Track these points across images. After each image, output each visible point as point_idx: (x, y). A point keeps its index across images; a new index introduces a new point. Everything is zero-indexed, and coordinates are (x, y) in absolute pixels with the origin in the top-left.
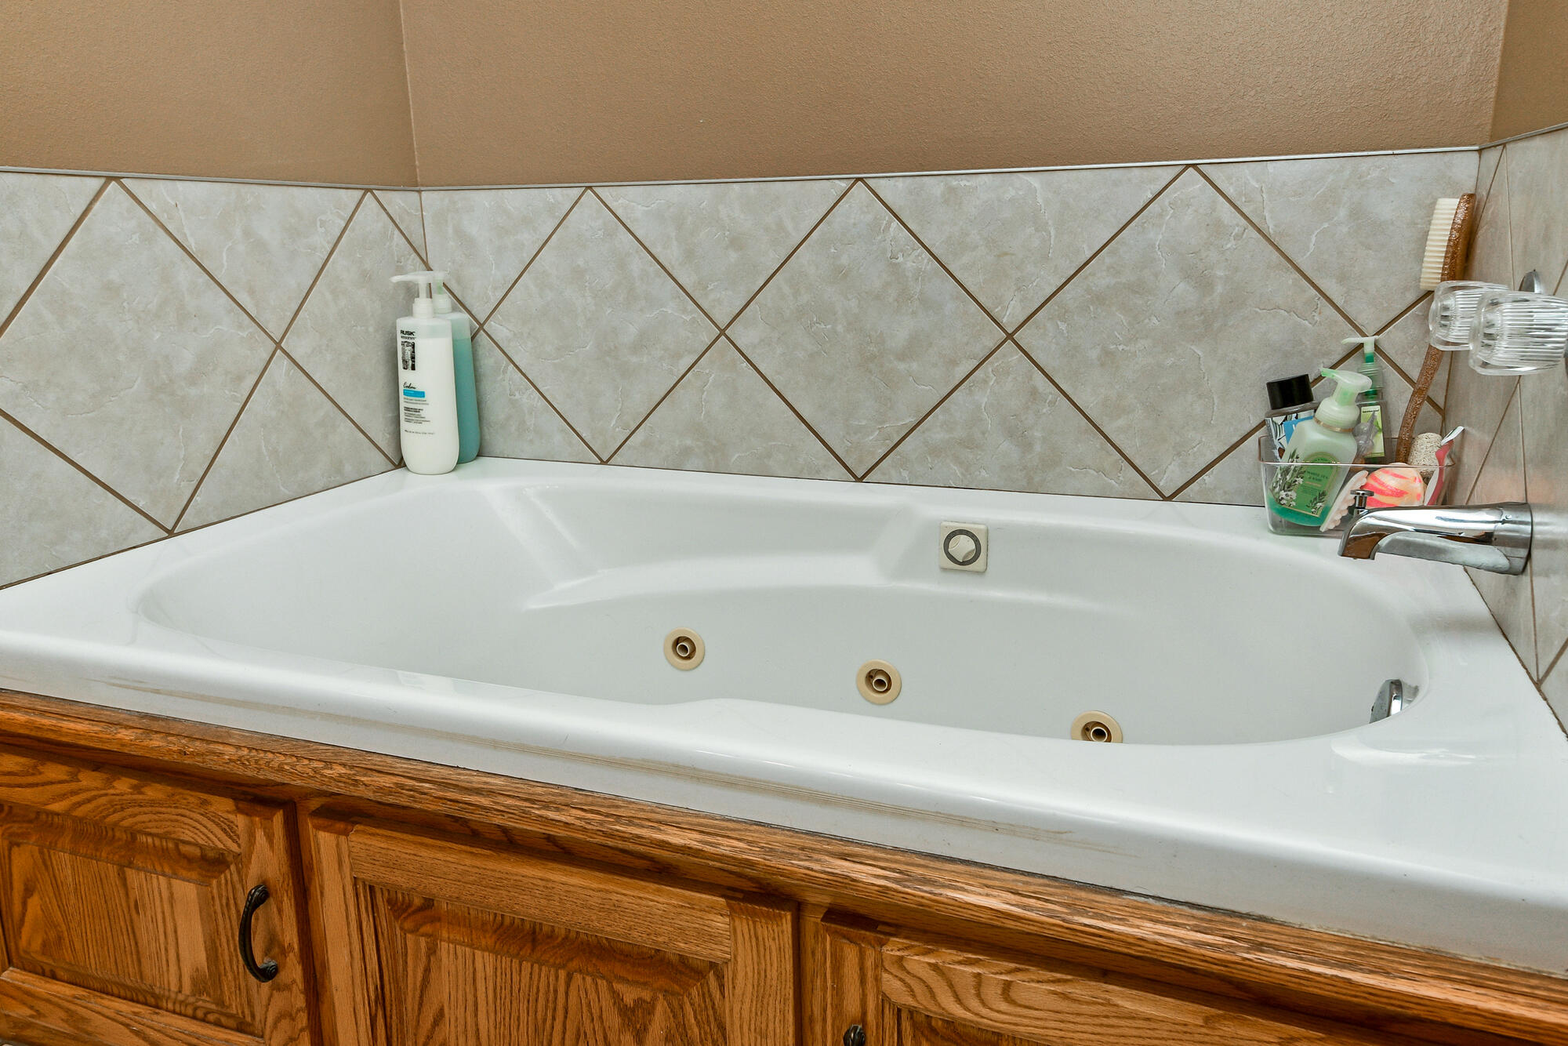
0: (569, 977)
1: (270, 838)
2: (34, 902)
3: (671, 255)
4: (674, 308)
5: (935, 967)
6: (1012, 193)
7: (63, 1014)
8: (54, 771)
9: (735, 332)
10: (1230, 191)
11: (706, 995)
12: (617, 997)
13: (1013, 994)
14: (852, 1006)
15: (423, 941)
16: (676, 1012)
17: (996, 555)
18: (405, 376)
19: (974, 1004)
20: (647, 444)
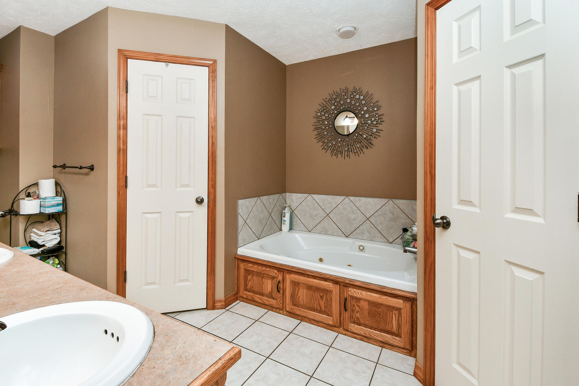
0: (315, 292)
1: (281, 275)
2: (250, 283)
3: (321, 204)
4: (321, 211)
5: (354, 291)
6: (367, 200)
7: (251, 297)
8: (256, 266)
9: (330, 215)
10: (396, 203)
11: (330, 295)
12: (320, 295)
13: (362, 294)
14: (345, 296)
15: (298, 288)
16: (327, 296)
17: (366, 249)
18: (283, 218)
19: (358, 295)
20: (316, 229)
